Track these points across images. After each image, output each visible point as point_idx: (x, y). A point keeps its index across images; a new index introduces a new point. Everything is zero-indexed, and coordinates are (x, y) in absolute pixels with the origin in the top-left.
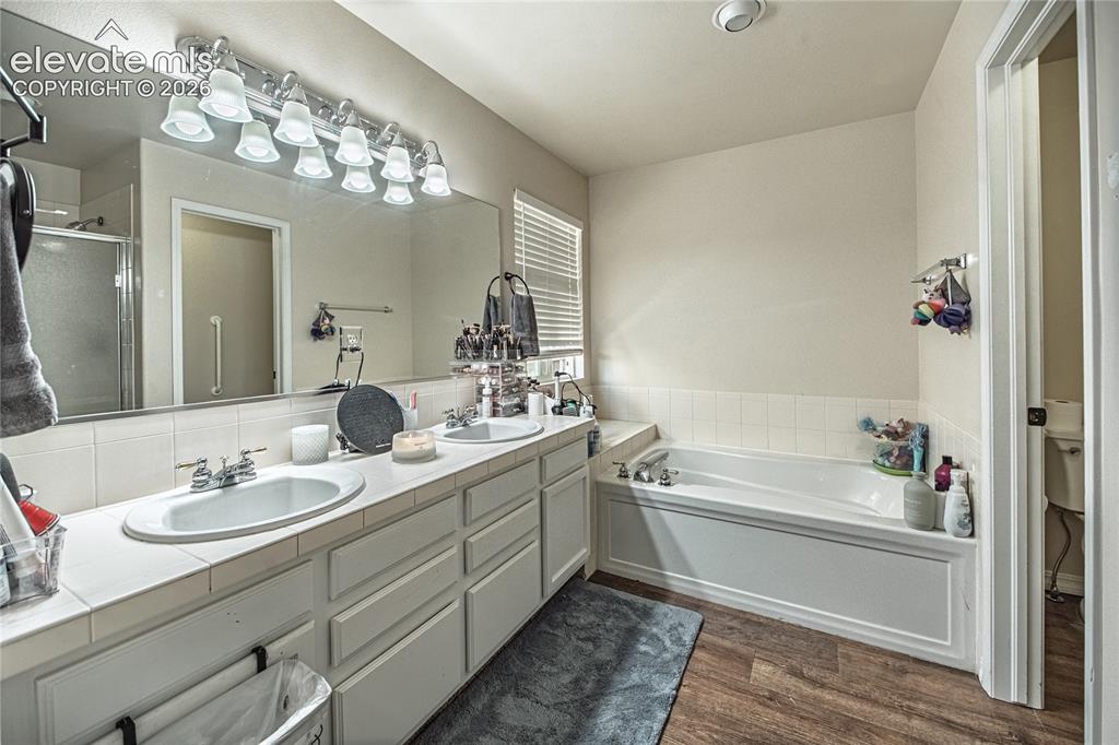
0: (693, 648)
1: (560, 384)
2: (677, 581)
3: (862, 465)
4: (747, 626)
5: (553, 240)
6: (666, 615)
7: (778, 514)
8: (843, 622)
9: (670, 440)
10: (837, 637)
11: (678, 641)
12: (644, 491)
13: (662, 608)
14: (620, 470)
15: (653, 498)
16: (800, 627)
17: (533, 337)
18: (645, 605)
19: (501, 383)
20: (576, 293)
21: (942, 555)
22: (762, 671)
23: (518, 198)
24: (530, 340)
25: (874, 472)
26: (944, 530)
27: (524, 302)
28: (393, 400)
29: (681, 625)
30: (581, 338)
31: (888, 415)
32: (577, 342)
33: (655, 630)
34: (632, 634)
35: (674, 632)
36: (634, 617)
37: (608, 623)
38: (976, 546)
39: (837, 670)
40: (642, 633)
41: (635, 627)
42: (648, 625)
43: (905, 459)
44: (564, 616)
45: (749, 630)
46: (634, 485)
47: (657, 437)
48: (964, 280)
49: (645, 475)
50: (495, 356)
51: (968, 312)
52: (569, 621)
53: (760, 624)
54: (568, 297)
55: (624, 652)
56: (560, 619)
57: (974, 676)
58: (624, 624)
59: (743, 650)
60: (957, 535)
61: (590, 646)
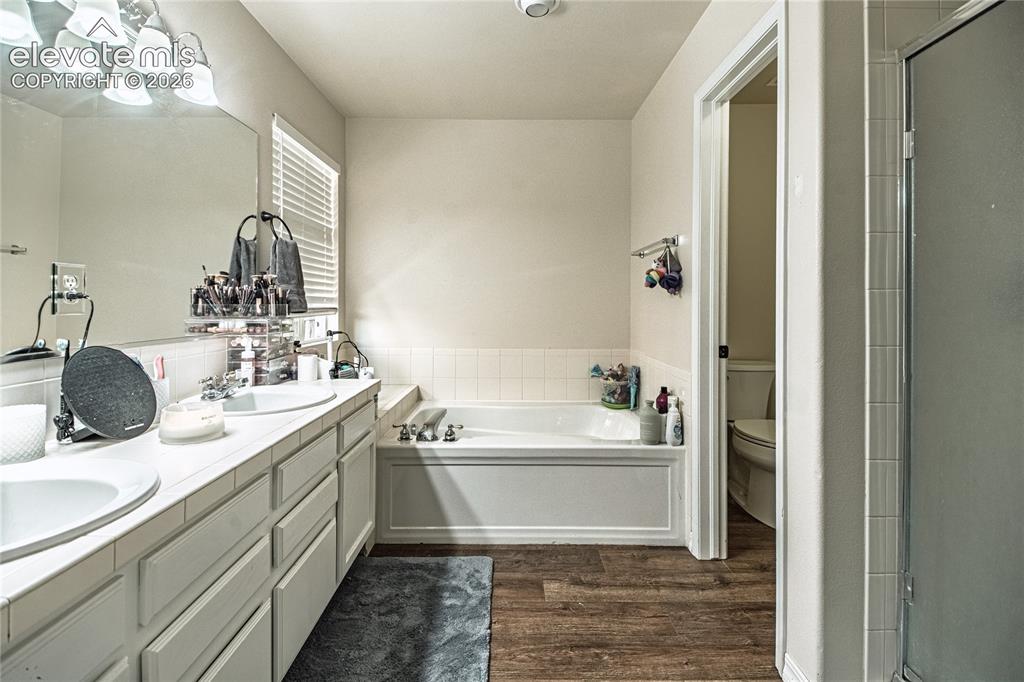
0: (492, 588)
1: (333, 343)
2: (462, 533)
3: (595, 404)
4: (529, 556)
5: (313, 182)
6: (460, 567)
7: (553, 450)
8: (598, 531)
9: (432, 400)
10: (597, 545)
11: (479, 586)
12: (431, 449)
13: (455, 562)
14: (402, 433)
15: (440, 454)
16: (569, 545)
17: (301, 291)
18: (438, 564)
19: (266, 344)
20: (331, 245)
21: (664, 462)
22: (552, 588)
23: (278, 125)
24: (298, 294)
25: (604, 409)
26: (666, 443)
27: (290, 250)
28: (138, 366)
29: (477, 571)
30: (336, 295)
31: (611, 363)
32: (331, 300)
33: (454, 583)
34: (433, 594)
35: (472, 579)
36: (430, 577)
37: (406, 591)
38: (684, 451)
39: (604, 571)
40: (444, 589)
41: (435, 586)
42: (447, 580)
43: (624, 395)
44: (356, 599)
45: (532, 559)
46: (421, 445)
47: (419, 398)
48: (676, 253)
49: (428, 434)
50: (259, 311)
51: (680, 278)
52: (363, 601)
53: (539, 552)
54: (323, 248)
55: (432, 611)
56: (352, 602)
57: (685, 548)
58: (422, 587)
59: (533, 576)
60: (674, 445)
61: (396, 618)
